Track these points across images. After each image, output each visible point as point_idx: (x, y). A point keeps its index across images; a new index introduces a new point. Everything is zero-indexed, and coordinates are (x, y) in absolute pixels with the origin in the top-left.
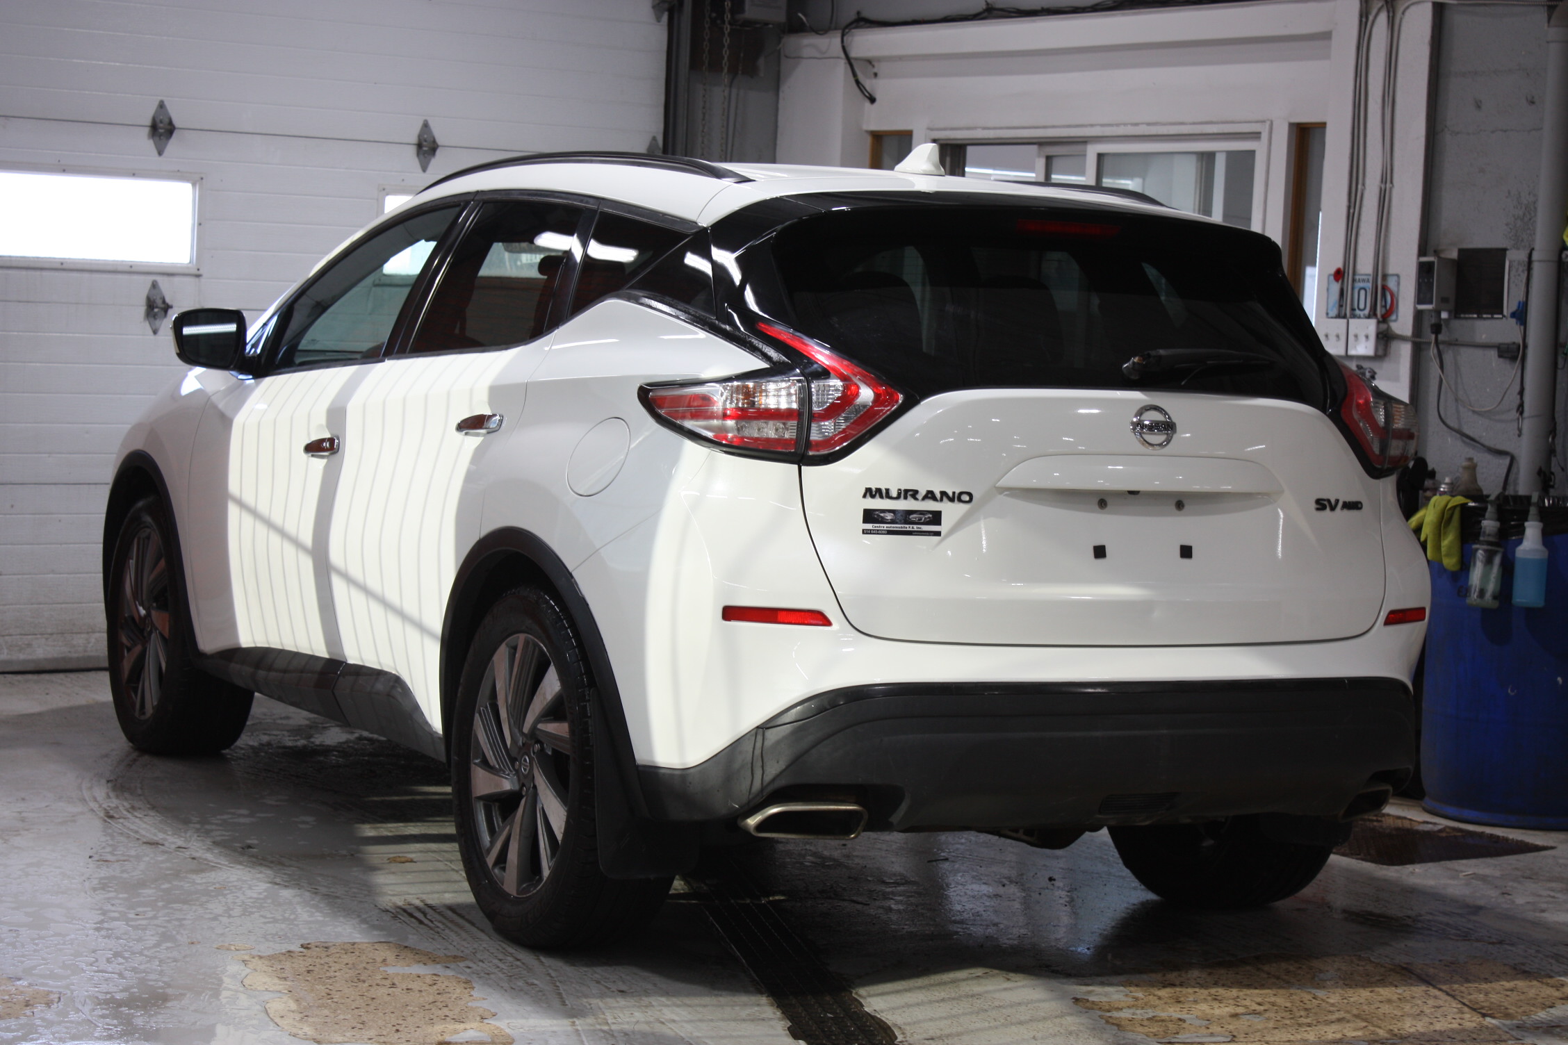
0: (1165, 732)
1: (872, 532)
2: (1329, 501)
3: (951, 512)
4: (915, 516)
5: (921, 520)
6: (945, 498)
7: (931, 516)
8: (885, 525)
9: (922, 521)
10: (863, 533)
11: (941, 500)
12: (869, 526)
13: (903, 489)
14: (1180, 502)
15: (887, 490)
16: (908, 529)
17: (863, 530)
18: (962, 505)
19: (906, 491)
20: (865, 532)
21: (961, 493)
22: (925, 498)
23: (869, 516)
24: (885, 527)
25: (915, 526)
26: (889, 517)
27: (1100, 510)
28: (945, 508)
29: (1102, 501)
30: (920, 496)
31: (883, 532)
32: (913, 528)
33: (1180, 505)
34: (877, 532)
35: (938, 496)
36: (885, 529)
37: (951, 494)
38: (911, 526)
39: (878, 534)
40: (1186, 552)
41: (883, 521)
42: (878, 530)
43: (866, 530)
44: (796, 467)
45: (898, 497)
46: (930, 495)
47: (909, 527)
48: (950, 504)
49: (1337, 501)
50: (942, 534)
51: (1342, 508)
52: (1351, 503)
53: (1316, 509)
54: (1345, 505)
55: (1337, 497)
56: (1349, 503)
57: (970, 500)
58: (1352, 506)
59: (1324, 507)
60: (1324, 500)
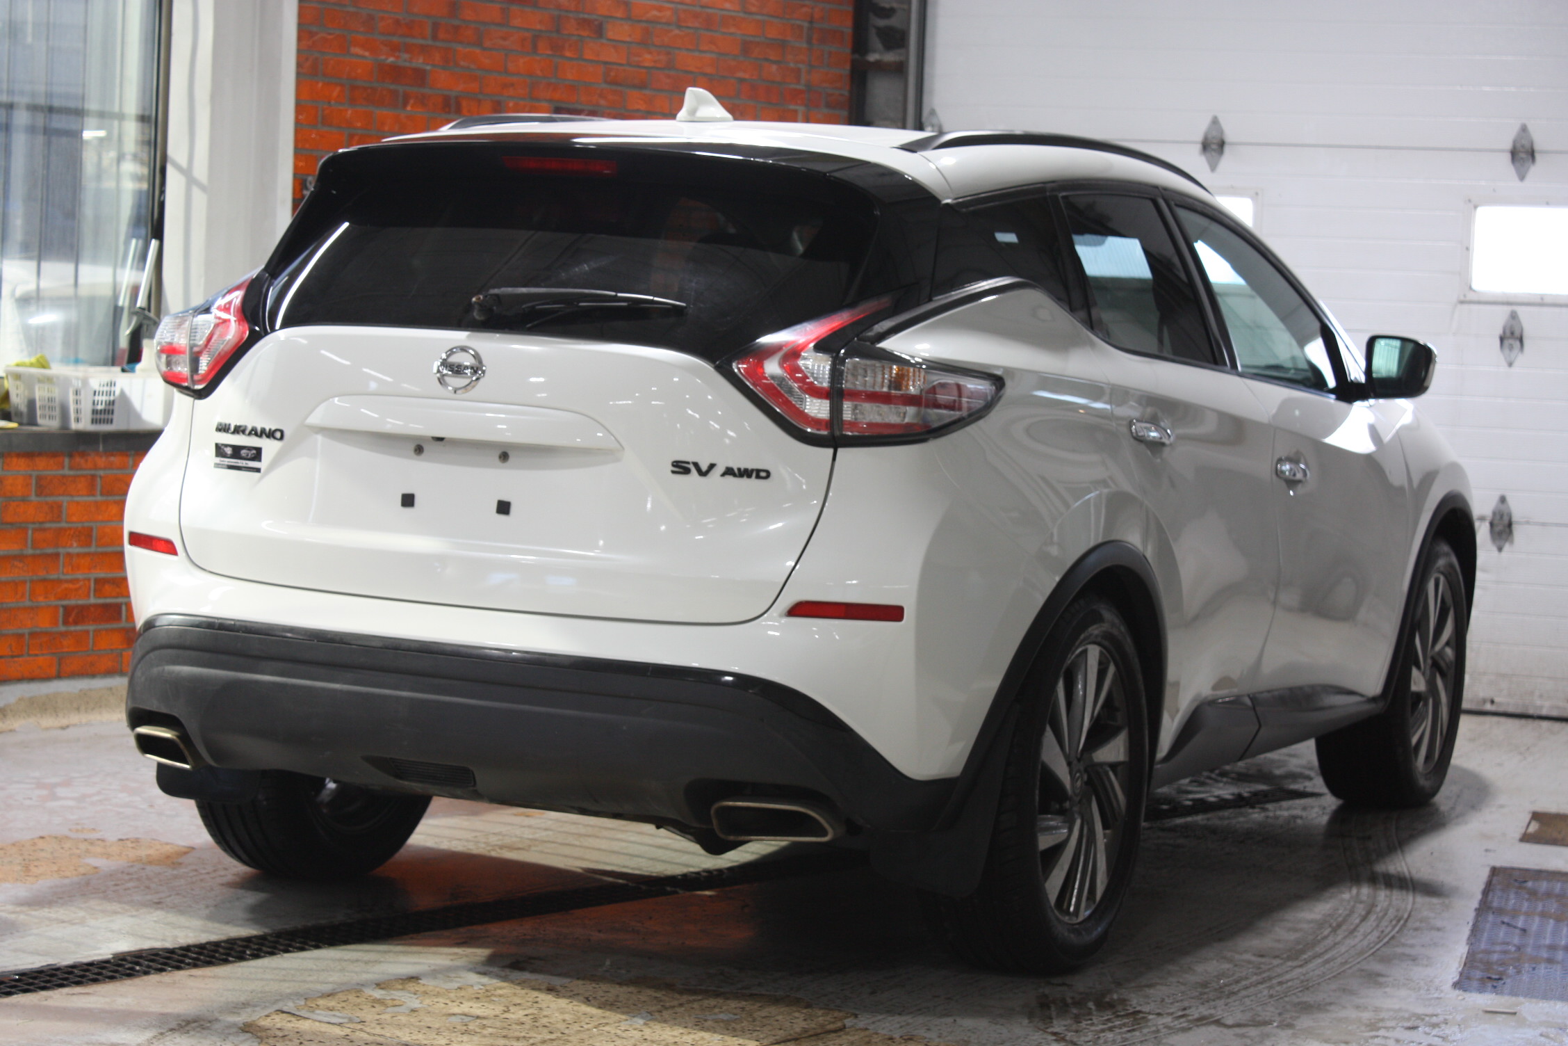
1: (219, 466)
4: (244, 451)
5: (248, 455)
7: (254, 451)
9: (249, 457)
10: (215, 467)
11: (262, 436)
12: (218, 460)
13: (238, 424)
15: (229, 426)
16: (240, 464)
17: (214, 464)
19: (240, 427)
21: (275, 431)
22: (251, 434)
24: (226, 461)
25: (244, 462)
26: (229, 451)
31: (225, 466)
34: (222, 466)
35: (259, 432)
36: (226, 463)
37: (267, 431)
39: (222, 468)
41: (225, 456)
42: (222, 464)
43: (216, 463)
45: (235, 433)
46: (254, 432)
48: (268, 440)
49: (712, 466)
50: (262, 471)
51: (723, 475)
52: (742, 469)
53: (673, 472)
54: (729, 472)
55: (713, 462)
56: (739, 469)
57: (282, 438)
58: (745, 473)
59: (687, 471)
60: (688, 463)
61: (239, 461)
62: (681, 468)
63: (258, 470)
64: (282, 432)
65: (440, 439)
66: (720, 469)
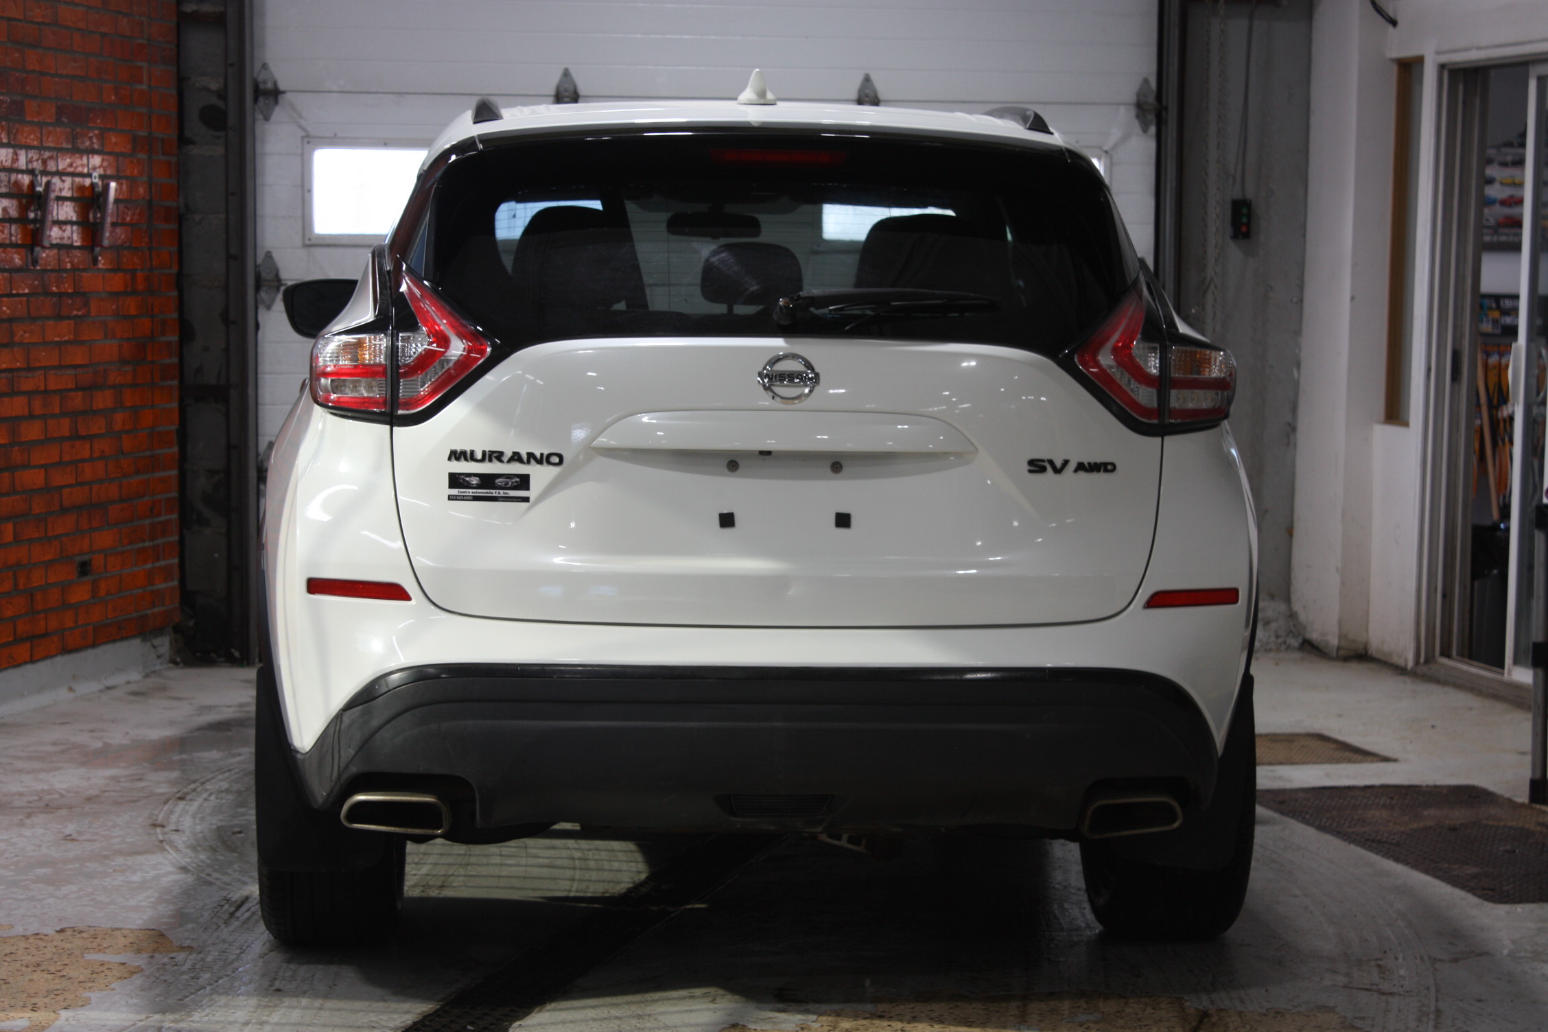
0: (780, 724)
1: (458, 498)
2: (1051, 462)
3: (540, 476)
4: (501, 480)
5: (508, 484)
6: (532, 461)
7: (518, 480)
8: (471, 491)
9: (509, 486)
10: (449, 499)
11: (529, 462)
12: (455, 492)
13: (487, 449)
14: (836, 464)
15: (472, 452)
16: (494, 495)
17: (449, 496)
18: (551, 468)
19: (492, 452)
20: (451, 498)
21: (550, 455)
22: (511, 460)
23: (456, 481)
24: (470, 492)
25: (502, 492)
26: (475, 481)
27: (728, 472)
28: (532, 470)
29: (733, 463)
30: (505, 459)
31: (469, 498)
32: (499, 493)
33: (836, 467)
34: (463, 498)
35: (525, 457)
36: (471, 494)
37: (538, 456)
38: (497, 491)
39: (463, 500)
40: (843, 520)
41: (469, 486)
42: (464, 496)
43: (452, 495)
44: (388, 427)
45: (483, 460)
46: (516, 457)
47: (494, 493)
48: (538, 466)
49: (1066, 462)
50: (531, 500)
51: (1076, 471)
52: (1092, 464)
53: (1030, 471)
54: (1081, 467)
55: (1067, 458)
56: (1089, 464)
57: (561, 462)
58: (1094, 468)
59: (1042, 470)
60: (1043, 461)
61: (493, 491)
62: (1037, 466)
63: (526, 500)
64: (560, 457)
65: (769, 453)
66: (1072, 465)
